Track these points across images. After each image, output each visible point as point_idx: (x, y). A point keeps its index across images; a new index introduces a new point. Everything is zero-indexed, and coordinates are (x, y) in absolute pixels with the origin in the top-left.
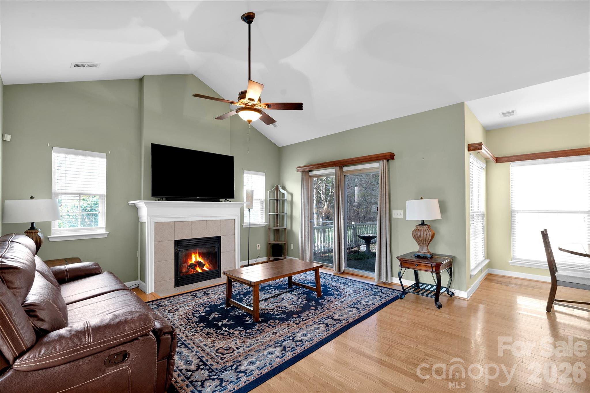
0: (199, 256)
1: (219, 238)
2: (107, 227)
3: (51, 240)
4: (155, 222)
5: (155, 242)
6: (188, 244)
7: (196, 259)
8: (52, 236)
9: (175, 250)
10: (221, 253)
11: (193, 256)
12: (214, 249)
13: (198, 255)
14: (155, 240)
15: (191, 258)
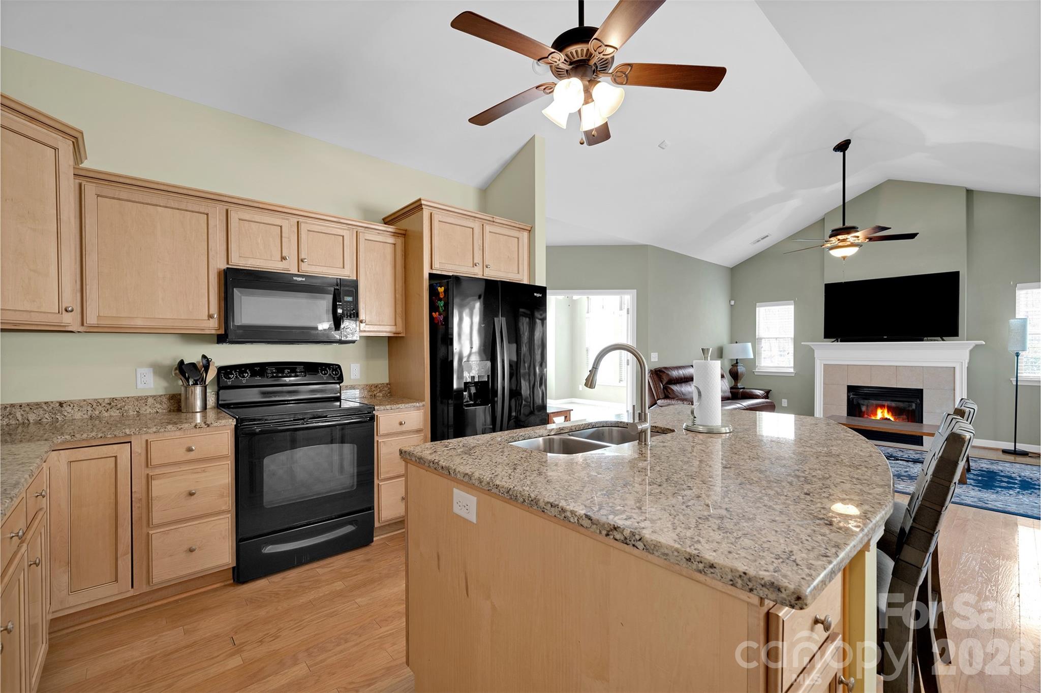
0: (888, 412)
1: (921, 391)
2: (795, 367)
3: (756, 374)
4: (824, 365)
5: (824, 384)
6: (866, 392)
7: (883, 415)
8: (757, 370)
9: (848, 397)
10: (924, 413)
11: (879, 411)
12: (911, 406)
13: (886, 411)
14: (824, 382)
15: (876, 414)
